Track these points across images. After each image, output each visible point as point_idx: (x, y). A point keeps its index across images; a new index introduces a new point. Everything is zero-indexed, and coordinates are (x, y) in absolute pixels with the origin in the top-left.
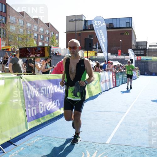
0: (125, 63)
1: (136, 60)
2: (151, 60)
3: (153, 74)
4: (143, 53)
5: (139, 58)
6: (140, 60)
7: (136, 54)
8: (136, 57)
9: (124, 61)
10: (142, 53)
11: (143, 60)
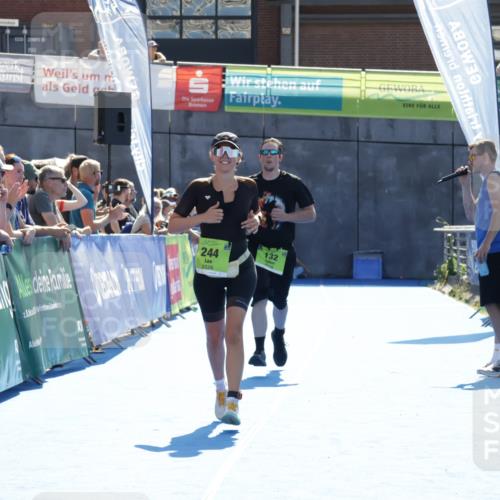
0: (37, 137)
1: (167, 103)
2: (335, 102)
3: (358, 270)
4: (244, 31)
5: (199, 82)
6: (208, 111)
7: (169, 32)
8: (168, 75)
9: (26, 116)
10: (229, 31)
11: (248, 101)
